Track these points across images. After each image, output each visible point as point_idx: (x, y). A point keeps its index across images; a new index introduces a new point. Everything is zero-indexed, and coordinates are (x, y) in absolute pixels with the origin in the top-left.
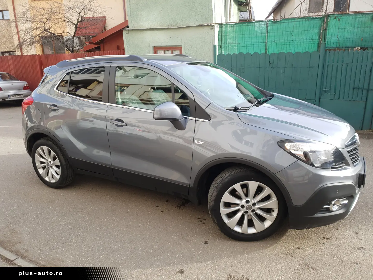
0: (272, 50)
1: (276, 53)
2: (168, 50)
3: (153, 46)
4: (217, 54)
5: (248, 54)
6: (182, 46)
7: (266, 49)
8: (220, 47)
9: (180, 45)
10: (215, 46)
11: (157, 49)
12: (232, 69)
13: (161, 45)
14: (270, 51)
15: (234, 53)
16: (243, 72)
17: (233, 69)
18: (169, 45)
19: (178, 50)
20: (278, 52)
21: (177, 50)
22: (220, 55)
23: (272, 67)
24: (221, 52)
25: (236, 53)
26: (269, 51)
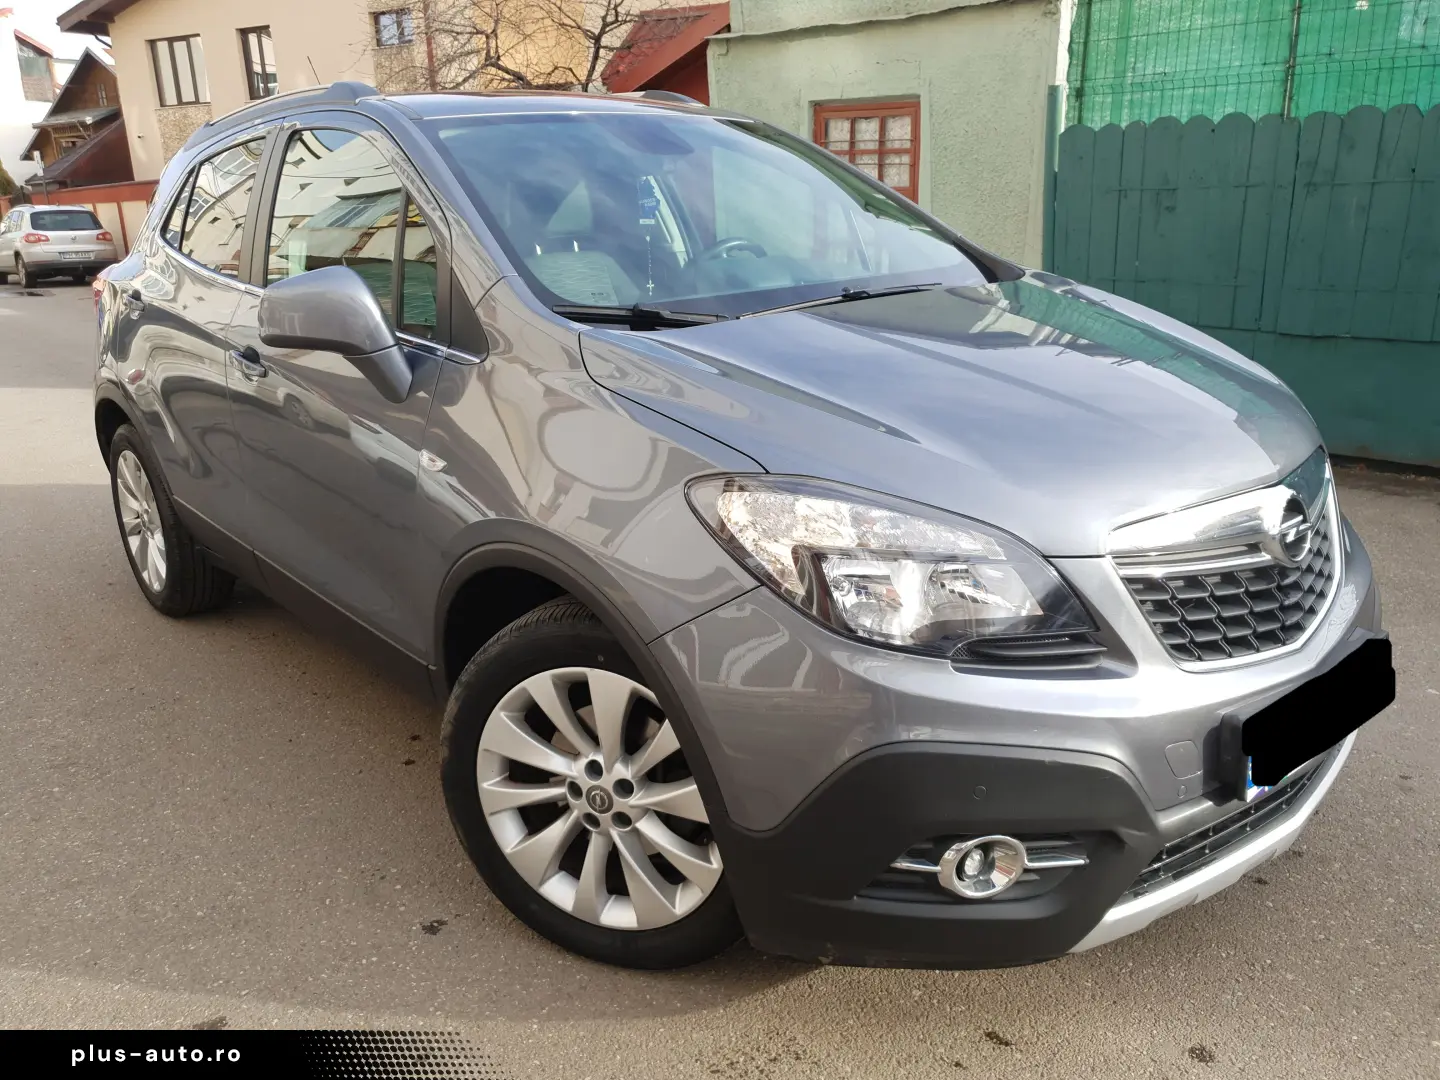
0: (1316, 98)
1: (1334, 113)
2: (866, 118)
3: (811, 102)
4: (1062, 128)
5: (1199, 121)
6: (921, 99)
7: (1288, 96)
8: (1079, 94)
9: (911, 92)
10: (1053, 91)
11: (825, 115)
12: (1123, 193)
13: (839, 97)
14: (1306, 106)
15: (1136, 118)
16: (1171, 209)
17: (1126, 197)
18: (872, 94)
19: (908, 115)
20: (1342, 110)
21: (902, 115)
22: (1077, 129)
23: (1309, 184)
24: (1080, 119)
25: (1146, 121)
26: (1300, 106)
